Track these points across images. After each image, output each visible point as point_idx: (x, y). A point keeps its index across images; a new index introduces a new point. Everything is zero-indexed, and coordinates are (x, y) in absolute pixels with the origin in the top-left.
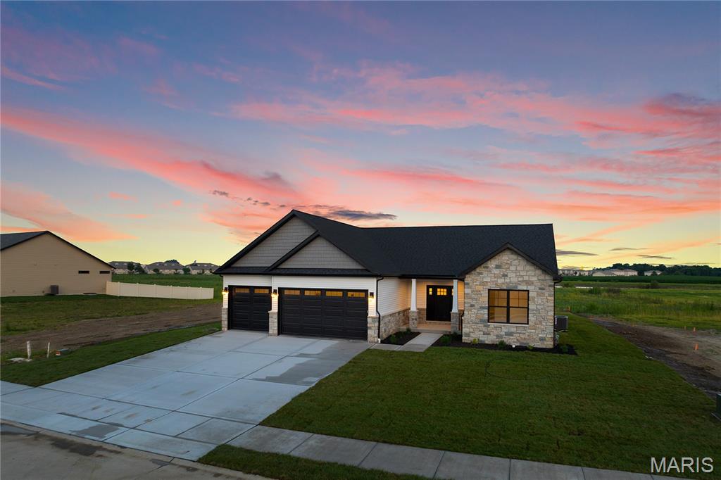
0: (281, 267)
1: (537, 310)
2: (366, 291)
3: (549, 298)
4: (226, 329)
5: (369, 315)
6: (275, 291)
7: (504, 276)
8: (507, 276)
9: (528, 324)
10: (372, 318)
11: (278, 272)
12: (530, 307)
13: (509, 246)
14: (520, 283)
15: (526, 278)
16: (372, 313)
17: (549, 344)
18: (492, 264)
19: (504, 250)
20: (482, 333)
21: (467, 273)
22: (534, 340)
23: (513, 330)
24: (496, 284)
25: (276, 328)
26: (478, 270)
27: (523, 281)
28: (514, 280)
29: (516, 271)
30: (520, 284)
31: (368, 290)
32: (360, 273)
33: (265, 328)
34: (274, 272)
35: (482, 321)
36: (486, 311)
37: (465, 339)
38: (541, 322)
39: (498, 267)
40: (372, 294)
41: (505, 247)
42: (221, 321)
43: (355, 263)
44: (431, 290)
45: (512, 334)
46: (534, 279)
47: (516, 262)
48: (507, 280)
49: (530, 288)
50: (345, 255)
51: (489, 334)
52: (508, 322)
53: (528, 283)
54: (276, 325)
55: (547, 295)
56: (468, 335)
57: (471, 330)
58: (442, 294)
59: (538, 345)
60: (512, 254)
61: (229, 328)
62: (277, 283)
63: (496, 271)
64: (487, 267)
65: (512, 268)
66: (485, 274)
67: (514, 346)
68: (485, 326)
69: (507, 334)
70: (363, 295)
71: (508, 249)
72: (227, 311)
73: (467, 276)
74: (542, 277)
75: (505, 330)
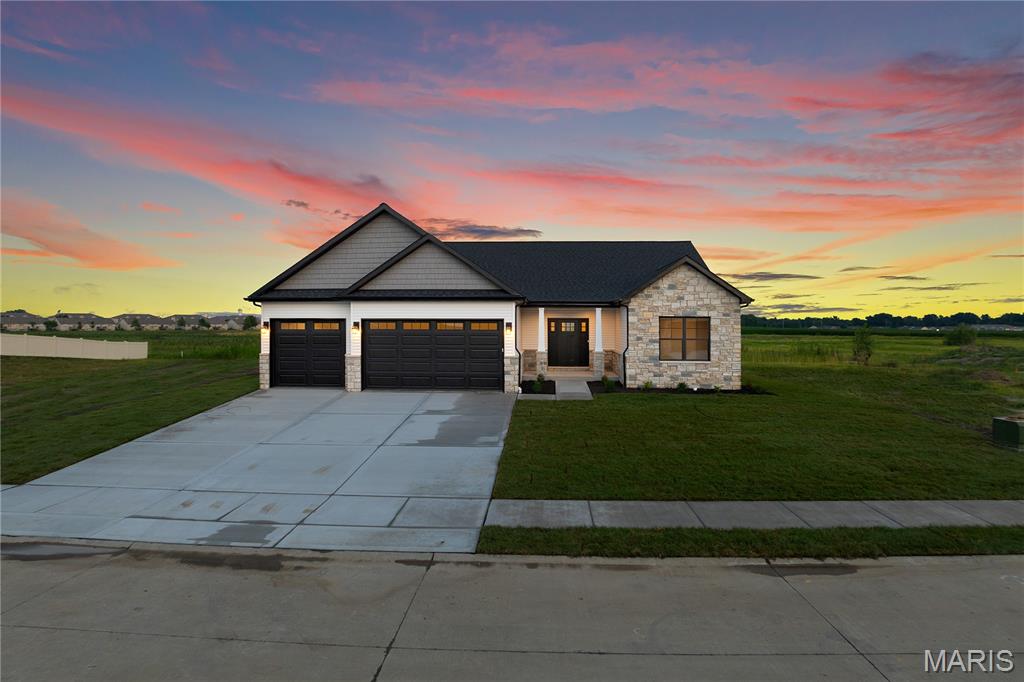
0: (365, 288)
1: (721, 341)
2: (500, 322)
3: (736, 326)
4: (267, 386)
5: (506, 355)
6: (356, 324)
7: (681, 299)
8: (682, 298)
9: (709, 360)
10: (511, 358)
11: (362, 295)
12: (712, 338)
13: (688, 260)
14: (699, 307)
15: (707, 301)
16: (509, 351)
17: (736, 385)
18: (664, 283)
19: (679, 266)
20: (652, 374)
21: (633, 296)
22: (718, 380)
23: (692, 368)
24: (670, 310)
25: (360, 380)
26: (646, 292)
27: (702, 306)
28: (692, 304)
29: (695, 293)
30: (699, 310)
31: (502, 320)
32: (493, 295)
33: (338, 381)
34: (356, 295)
35: (652, 359)
36: (657, 346)
37: (630, 384)
38: (725, 357)
39: (672, 287)
40: (509, 325)
41: (683, 261)
42: (259, 374)
43: (483, 282)
44: (553, 324)
45: (692, 373)
46: (716, 302)
47: (694, 282)
48: (684, 304)
49: (712, 314)
50: (468, 271)
51: (660, 376)
52: (684, 359)
53: (710, 307)
54: (359, 375)
55: (732, 323)
56: (634, 378)
57: (638, 371)
58: (568, 330)
59: (725, 386)
60: (689, 270)
61: (273, 384)
62: (359, 312)
63: (670, 293)
64: (658, 288)
65: (690, 289)
66: (655, 296)
67: (695, 389)
68: (656, 365)
69: (683, 374)
70: (494, 326)
71: (687, 264)
72: (268, 357)
73: (632, 300)
74: (726, 300)
75: (681, 369)
